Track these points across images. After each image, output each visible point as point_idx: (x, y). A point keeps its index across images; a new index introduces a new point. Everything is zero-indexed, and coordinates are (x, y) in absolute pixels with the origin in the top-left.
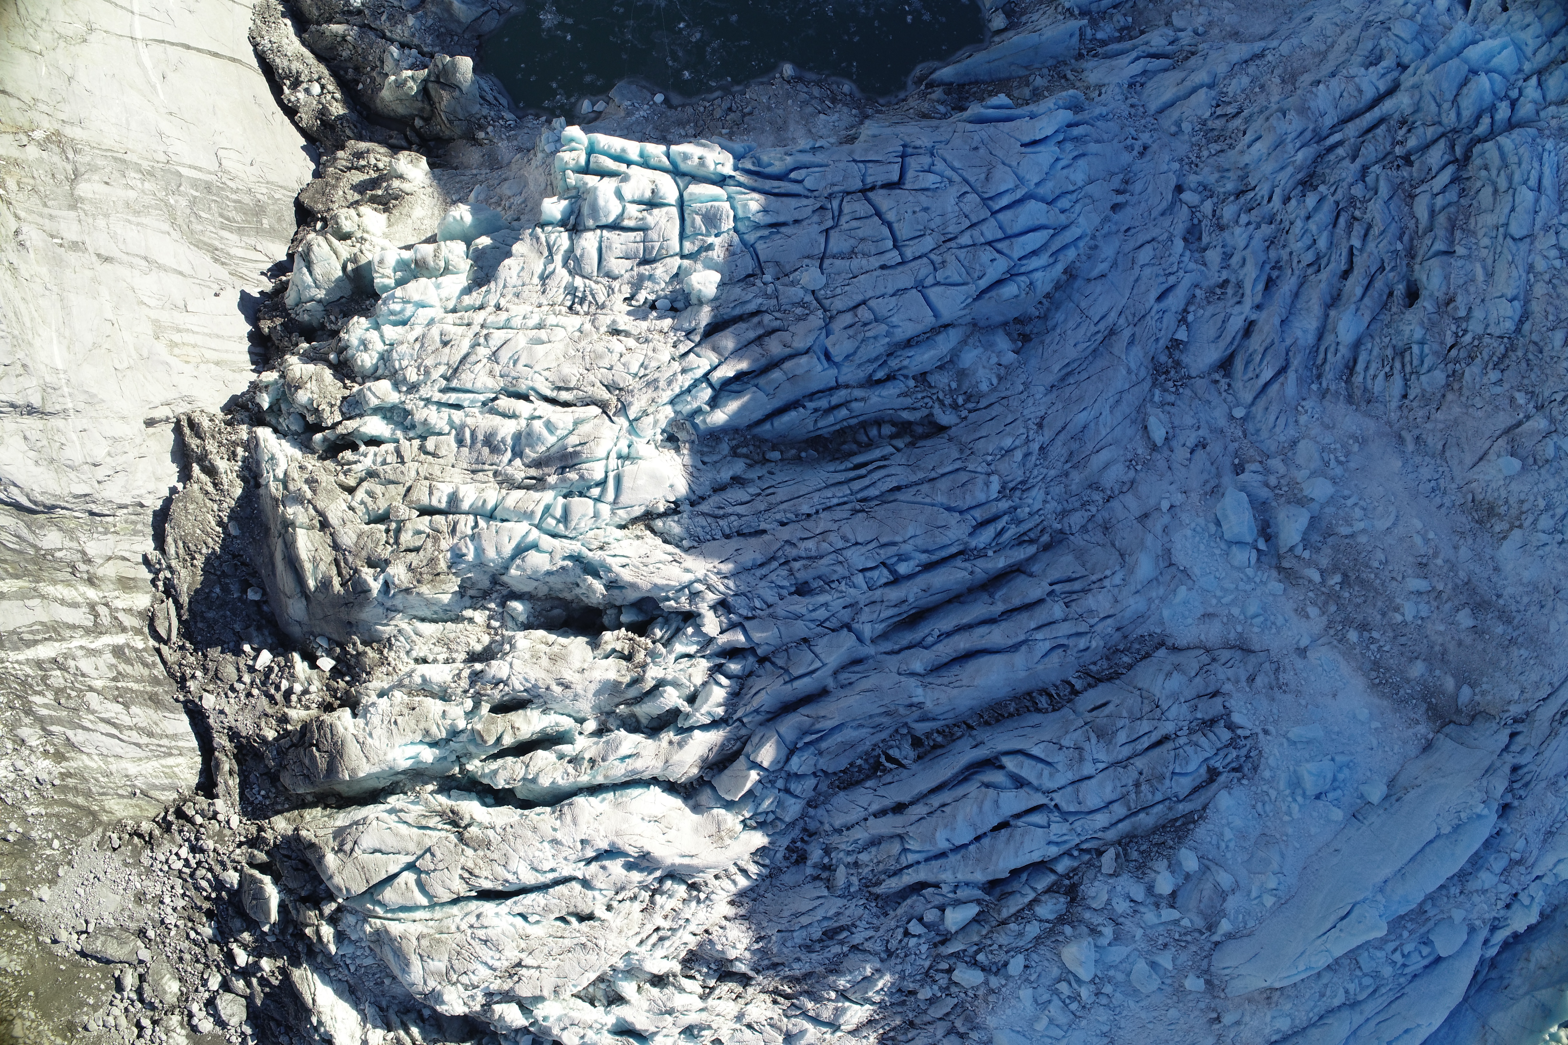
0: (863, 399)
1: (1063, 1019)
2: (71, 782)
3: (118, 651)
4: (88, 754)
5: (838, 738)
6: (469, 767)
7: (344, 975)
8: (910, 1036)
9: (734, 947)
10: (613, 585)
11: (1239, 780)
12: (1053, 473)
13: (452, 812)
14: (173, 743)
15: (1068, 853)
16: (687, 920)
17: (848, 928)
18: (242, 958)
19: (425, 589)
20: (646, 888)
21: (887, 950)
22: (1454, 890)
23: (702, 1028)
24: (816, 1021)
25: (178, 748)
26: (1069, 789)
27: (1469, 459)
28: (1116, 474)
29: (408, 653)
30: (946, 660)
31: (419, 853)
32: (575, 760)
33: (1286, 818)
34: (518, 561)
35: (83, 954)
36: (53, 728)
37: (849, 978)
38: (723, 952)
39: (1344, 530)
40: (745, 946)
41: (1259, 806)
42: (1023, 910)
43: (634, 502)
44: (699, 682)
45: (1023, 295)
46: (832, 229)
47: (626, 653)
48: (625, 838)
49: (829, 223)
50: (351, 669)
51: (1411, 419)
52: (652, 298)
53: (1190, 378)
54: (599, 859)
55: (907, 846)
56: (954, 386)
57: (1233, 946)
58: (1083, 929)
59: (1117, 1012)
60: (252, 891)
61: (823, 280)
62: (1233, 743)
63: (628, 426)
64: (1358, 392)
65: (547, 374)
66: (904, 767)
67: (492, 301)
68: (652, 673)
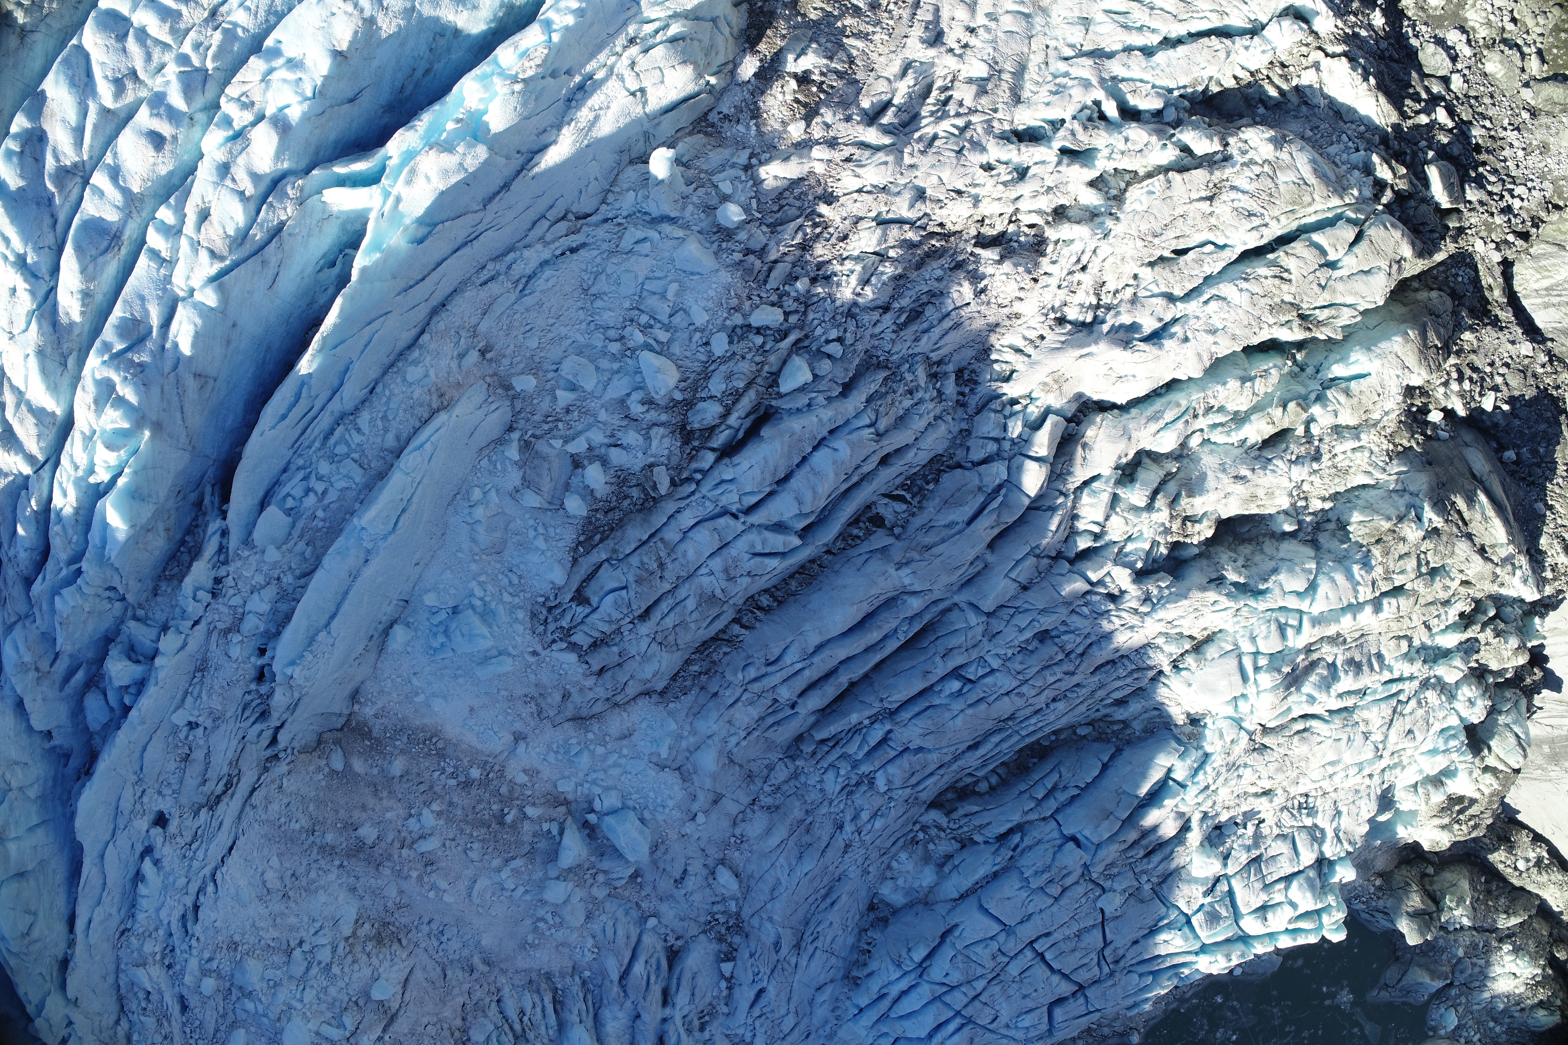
0: (1026, 813)
1: (652, 302)
5: (969, 510)
6: (1290, 364)
7: (1350, 129)
9: (1006, 275)
10: (1218, 581)
11: (548, 599)
12: (824, 810)
13: (1308, 331)
14: (1546, 300)
15: (705, 473)
16: (1059, 288)
17: (901, 327)
18: (1441, 116)
19: (1386, 525)
20: (1109, 308)
21: (853, 317)
23: (1013, 182)
24: (901, 222)
26: (730, 539)
27: (418, 975)
28: (755, 826)
29: (1371, 453)
30: (885, 615)
31: (1332, 282)
33: (483, 579)
34: (1311, 578)
38: (1015, 266)
39: (518, 863)
40: (996, 278)
41: (515, 581)
42: (734, 403)
43: (1221, 660)
44: (1114, 518)
45: (904, 953)
46: (1103, 949)
47: (1189, 524)
48: (1151, 357)
49: (1107, 952)
50: (1415, 420)
51: (485, 986)
52: (1241, 831)
53: (704, 932)
54: (1166, 327)
55: (872, 430)
56: (931, 846)
57: (495, 434)
58: (662, 403)
59: (592, 326)
60: (1456, 190)
61: (1099, 905)
62: (567, 633)
63: (1244, 725)
64: (544, 986)
65: (1320, 739)
66: (885, 495)
67: (1376, 779)
68: (1162, 515)
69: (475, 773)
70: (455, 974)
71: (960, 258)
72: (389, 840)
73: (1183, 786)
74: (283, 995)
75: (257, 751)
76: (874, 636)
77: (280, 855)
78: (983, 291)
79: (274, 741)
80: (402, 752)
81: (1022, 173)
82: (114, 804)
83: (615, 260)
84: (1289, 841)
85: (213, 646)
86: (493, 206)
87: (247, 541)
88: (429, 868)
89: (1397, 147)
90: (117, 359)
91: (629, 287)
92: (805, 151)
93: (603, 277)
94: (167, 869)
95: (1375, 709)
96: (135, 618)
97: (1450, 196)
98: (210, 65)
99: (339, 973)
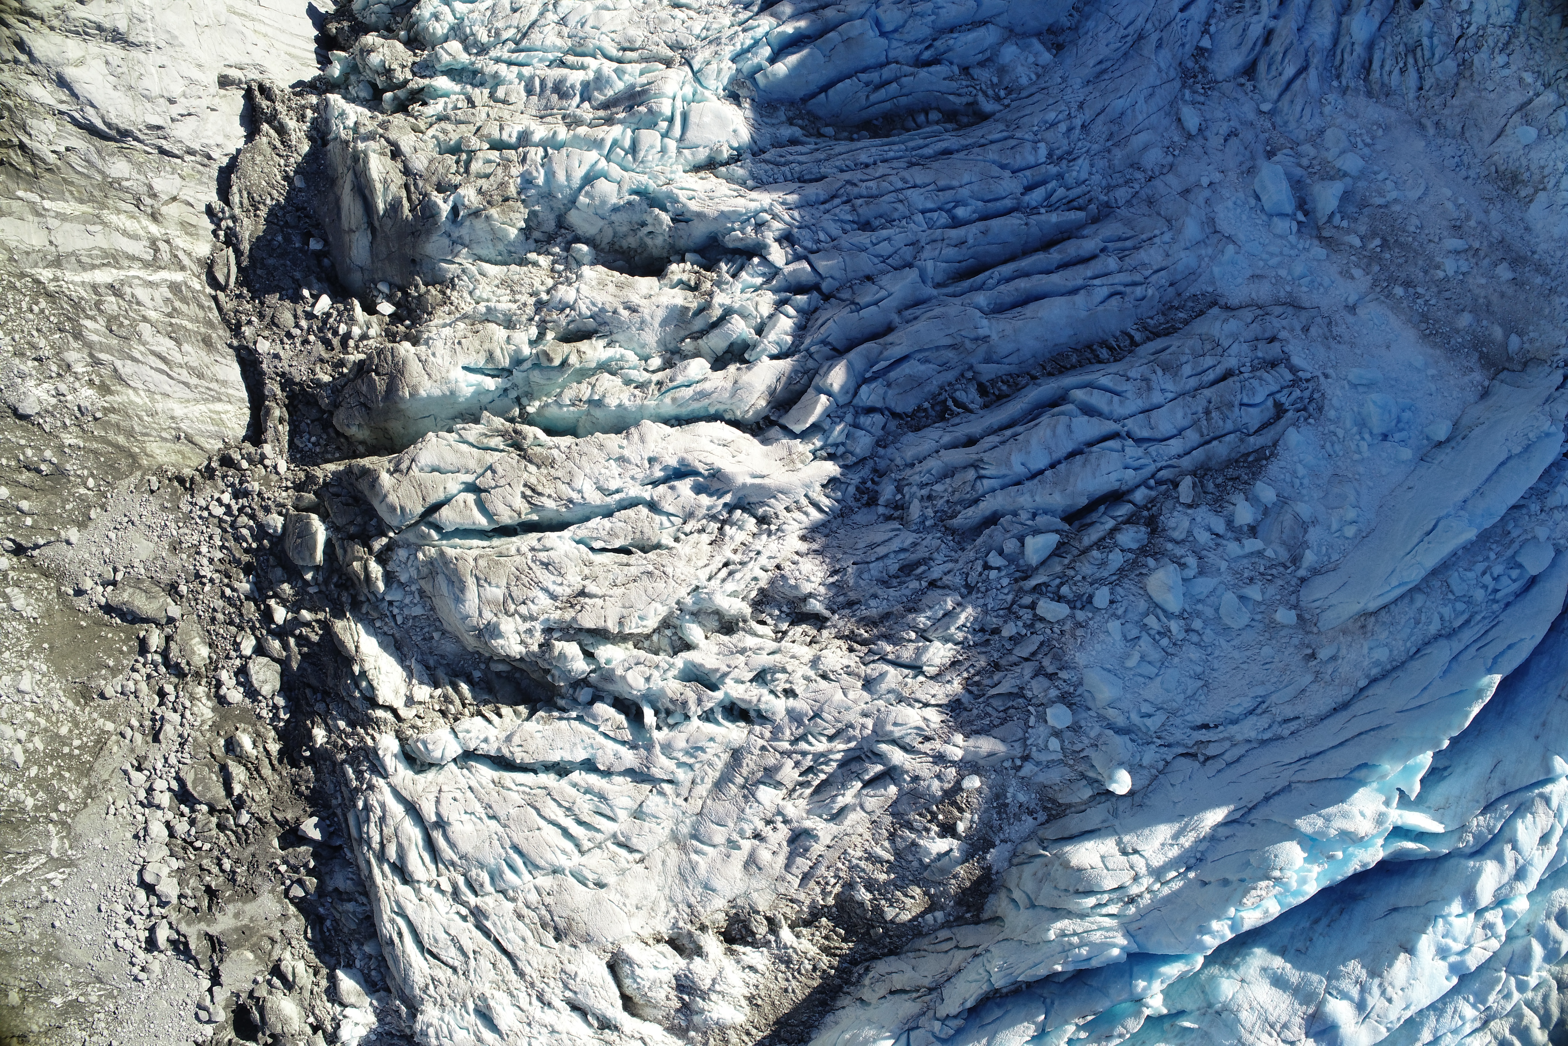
0: (911, 75)
1: (1155, 655)
2: (114, 418)
3: (175, 287)
4: (134, 389)
5: (906, 369)
6: (531, 410)
7: (390, 625)
8: (996, 678)
9: (808, 580)
10: (679, 218)
11: (1306, 419)
12: (1096, 147)
13: (516, 431)
14: (223, 390)
15: (1144, 483)
16: (758, 553)
17: (926, 562)
18: (280, 614)
19: (494, 212)
20: (713, 518)
21: (967, 585)
22: (1535, 507)
23: (773, 670)
24: (896, 664)
25: (228, 395)
26: (1140, 416)
27: (1488, 137)
28: (1155, 156)
29: (471, 293)
30: (1008, 300)
31: (479, 471)
32: (641, 386)
33: (1357, 457)
34: (587, 188)
35: (108, 609)
36: (103, 356)
37: (929, 614)
38: (796, 587)
39: (1379, 201)
40: (819, 580)
41: (1328, 446)
42: (1104, 538)
43: (699, 142)
44: (766, 314)
47: (692, 283)
48: (696, 454)
50: (411, 312)
51: (1429, 107)
53: (1217, 82)
54: (668, 480)
55: (983, 472)
56: (995, 80)
57: (1319, 580)
58: (1167, 560)
59: (1209, 651)
60: (296, 531)
62: (1296, 384)
63: (692, 75)
64: (1376, 88)
65: (613, 36)
66: (971, 411)
68: (720, 299)
69: (1399, 292)
70: (1453, 126)
71: (846, 612)
72: (1487, 260)
73: (767, 41)
76: (1023, 284)
78: (836, 572)
80: (1457, 332)
81: (761, 677)
83: (1174, 706)
86: (1281, 784)
88: (1458, 224)
91: (1170, 676)
92: (969, 758)
93: (1189, 693)
95: (547, 43)
97: (305, 525)
98: (1503, 974)
99: (1559, 163)
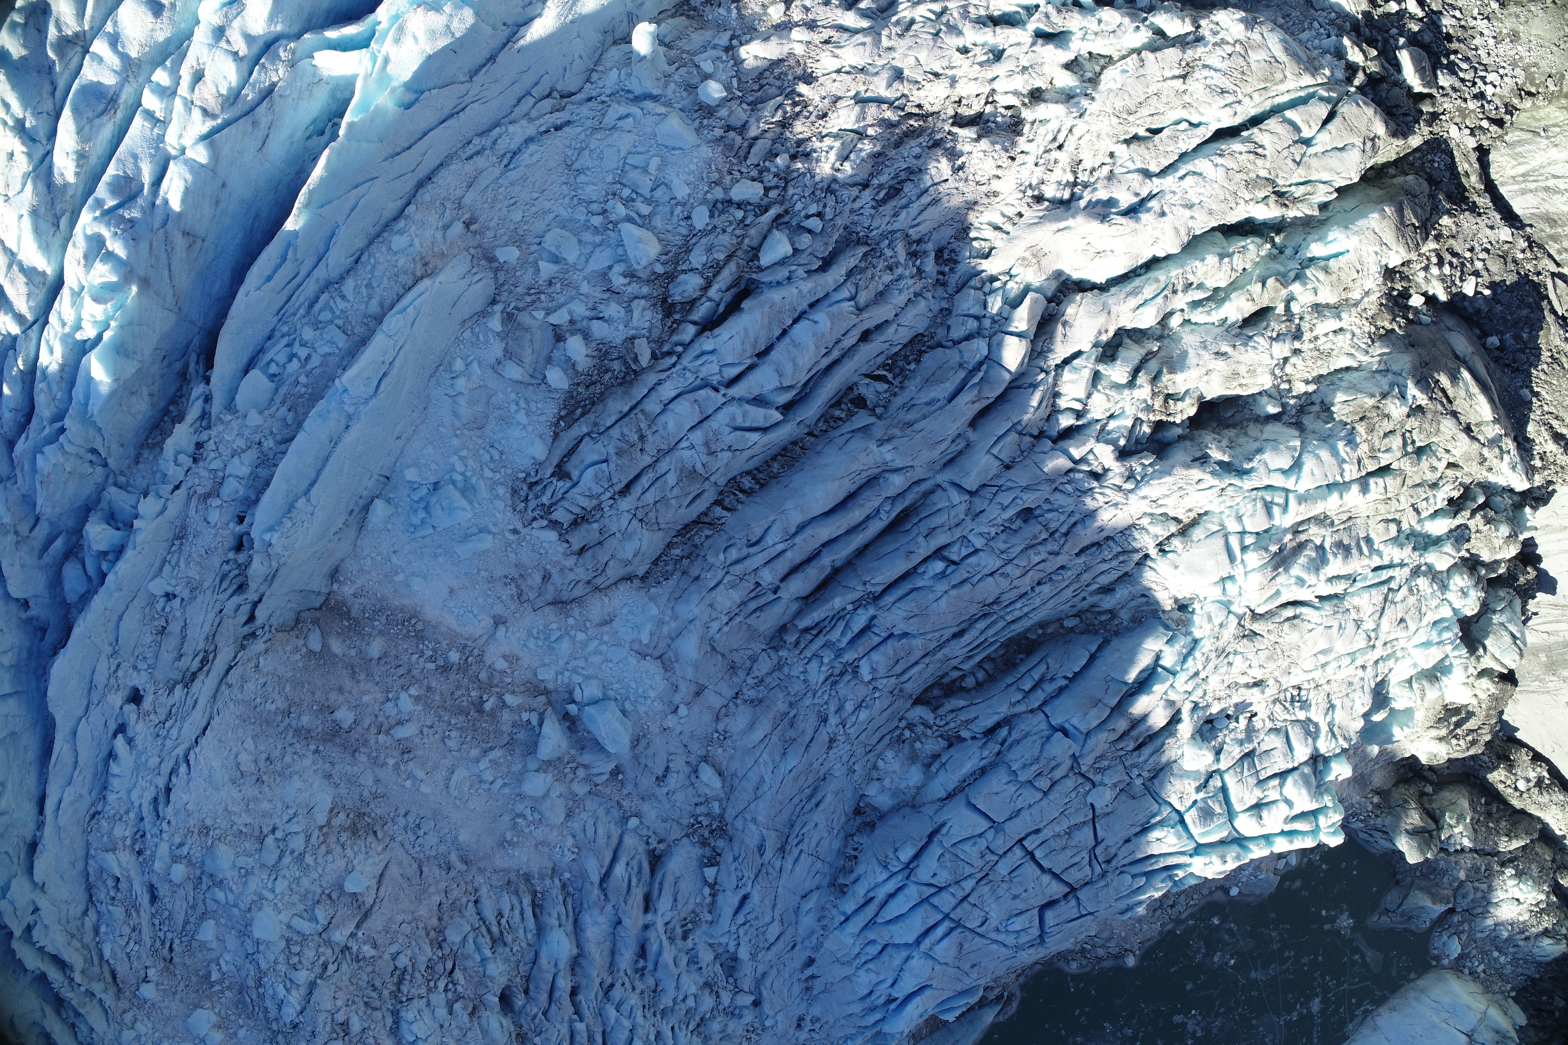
0: (1013, 705)
1: (634, 176)
5: (950, 386)
6: (1268, 247)
7: (1321, 16)
8: (780, 114)
9: (983, 152)
10: (1202, 460)
11: (529, 476)
12: (808, 702)
13: (1286, 206)
14: (1523, 186)
15: (686, 346)
16: (1036, 165)
17: (879, 204)
19: (1370, 402)
20: (1086, 186)
21: (833, 192)
24: (879, 101)
25: (1518, 183)
26: (710, 411)
27: (394, 870)
28: (739, 721)
29: (1353, 335)
30: (866, 496)
31: (1306, 159)
32: (1189, 287)
33: (464, 454)
34: (1295, 455)
38: (992, 144)
39: (496, 754)
40: (974, 155)
41: (497, 456)
42: (714, 276)
43: (1208, 541)
44: (1096, 396)
45: (891, 854)
46: (1094, 847)
47: (1171, 402)
48: (1128, 230)
49: (1098, 851)
50: (1396, 303)
51: (463, 885)
52: (1233, 725)
53: (687, 836)
54: (1143, 202)
55: (852, 303)
56: (918, 745)
57: (478, 306)
58: (644, 275)
59: (575, 200)
60: (1429, 74)
61: (1089, 800)
62: (548, 510)
63: (1232, 609)
64: (522, 887)
65: (1311, 626)
66: (866, 376)
67: (1370, 671)
68: (1144, 391)
69: (454, 657)
70: (432, 871)
71: (938, 137)
72: (366, 725)
73: (1174, 674)
74: (254, 884)
75: (234, 627)
76: (856, 515)
77: (255, 737)
78: (961, 168)
79: (252, 618)
80: (381, 633)
81: (998, 55)
82: (88, 678)
83: (598, 136)
84: (1282, 735)
85: (192, 512)
86: (479, 78)
87: (230, 406)
88: (406, 756)
89: (1368, 33)
90: (108, 215)
91: (612, 161)
92: (785, 32)
93: (587, 152)
94: (140, 747)
95: (1366, 595)
96: (116, 484)
97: (1422, 79)
99: (312, 863)
